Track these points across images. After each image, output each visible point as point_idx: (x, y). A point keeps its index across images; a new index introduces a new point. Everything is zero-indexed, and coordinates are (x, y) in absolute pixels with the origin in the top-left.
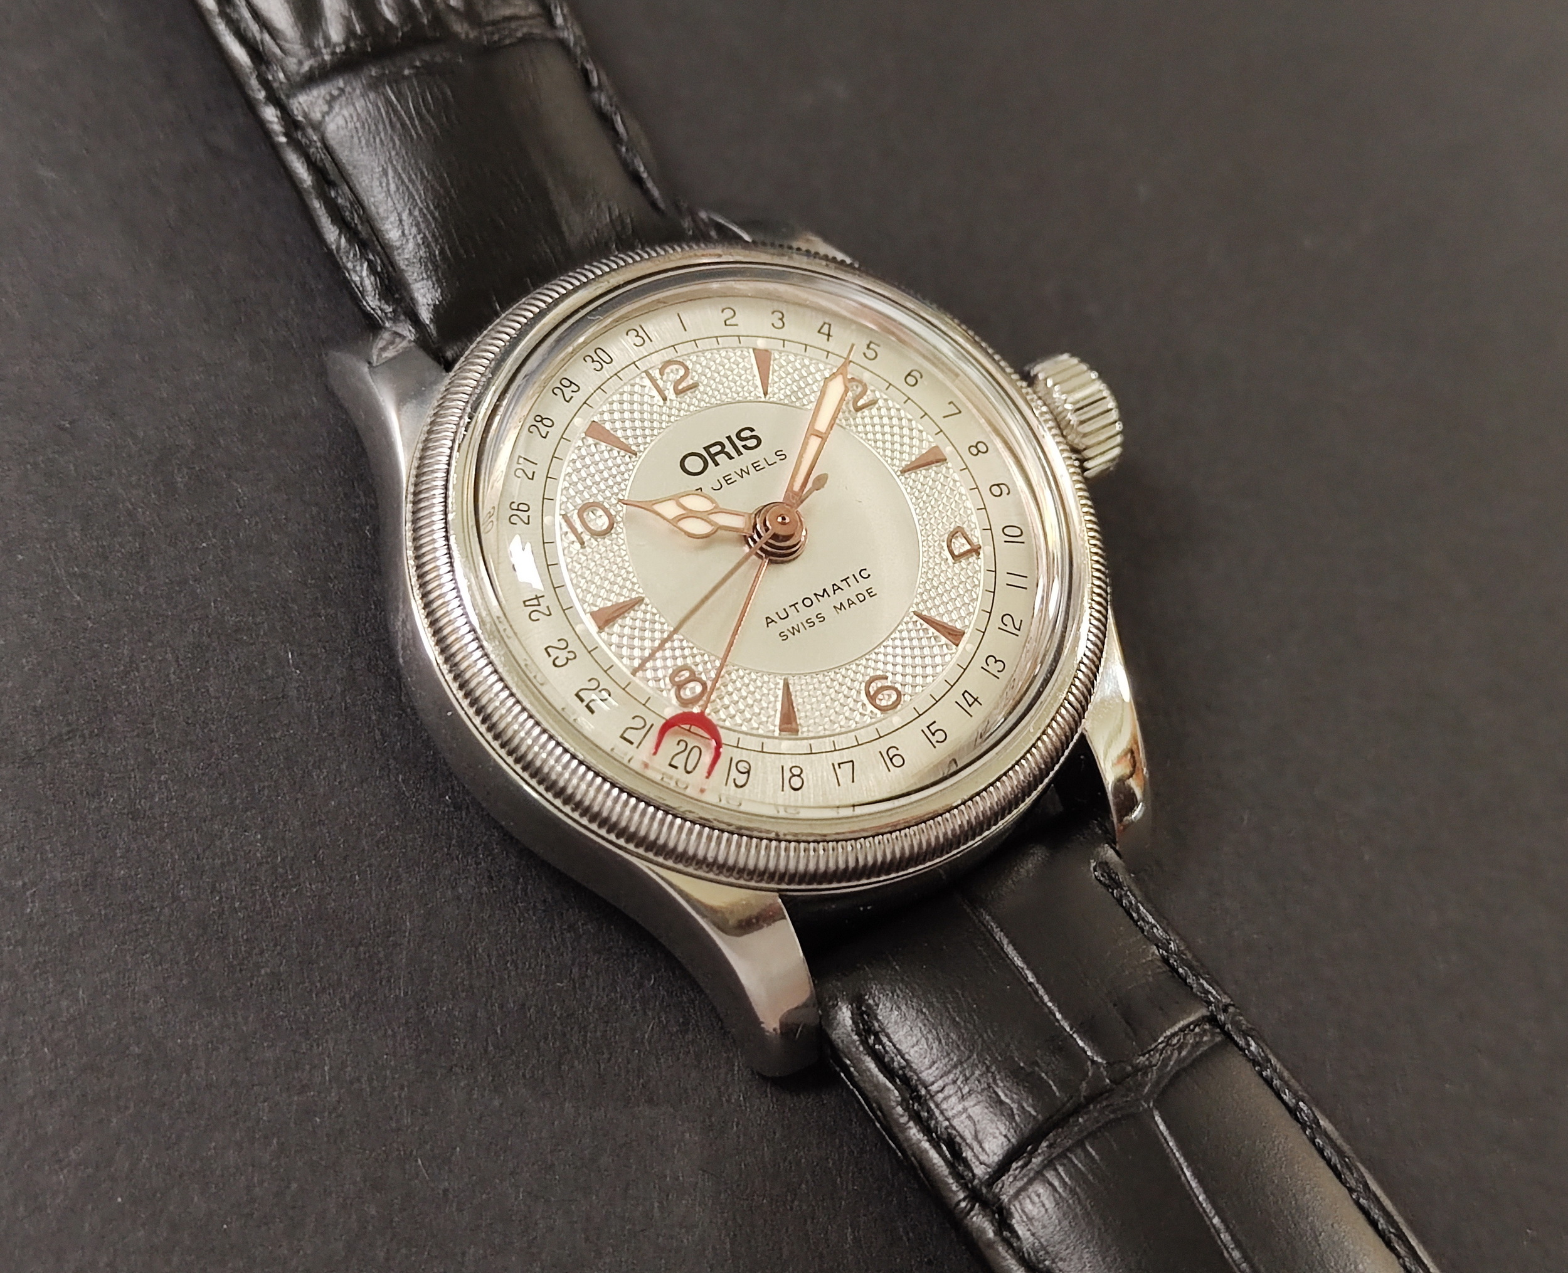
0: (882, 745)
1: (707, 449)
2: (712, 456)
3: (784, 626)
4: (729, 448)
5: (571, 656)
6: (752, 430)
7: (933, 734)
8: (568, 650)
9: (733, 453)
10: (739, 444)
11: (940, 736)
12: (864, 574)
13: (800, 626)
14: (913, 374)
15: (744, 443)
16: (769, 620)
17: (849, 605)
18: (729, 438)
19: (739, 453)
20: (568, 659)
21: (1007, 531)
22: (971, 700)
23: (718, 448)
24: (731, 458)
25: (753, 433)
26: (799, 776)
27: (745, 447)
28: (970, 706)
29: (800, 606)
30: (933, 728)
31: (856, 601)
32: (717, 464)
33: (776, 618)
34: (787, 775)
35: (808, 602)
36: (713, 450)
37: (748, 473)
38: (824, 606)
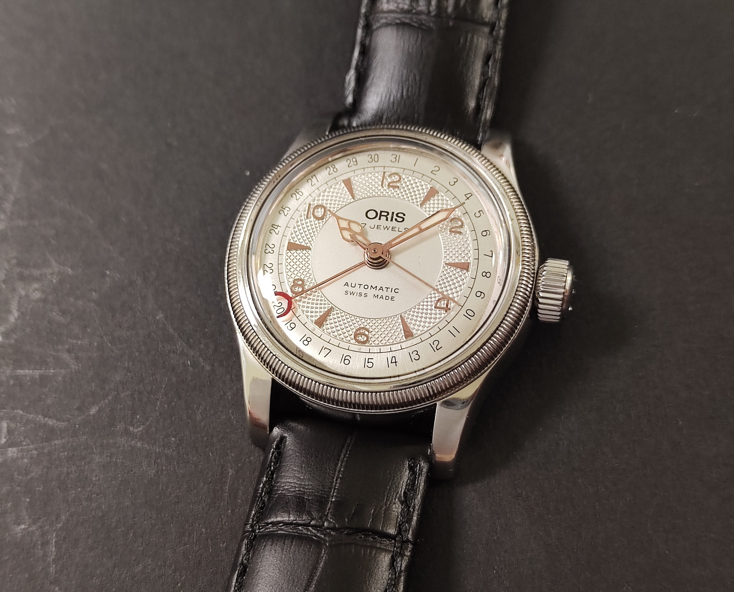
0: (347, 353)
1: (381, 212)
2: (381, 215)
3: (350, 289)
4: (389, 217)
5: (272, 252)
6: (404, 215)
7: (368, 363)
8: (273, 249)
9: (389, 219)
10: (395, 217)
11: (370, 365)
12: (396, 291)
13: (356, 293)
14: (487, 231)
15: (396, 218)
16: (347, 284)
17: (381, 298)
18: (393, 213)
19: (392, 220)
20: (269, 252)
21: (468, 312)
22: (394, 361)
23: (386, 214)
24: (387, 220)
25: (404, 217)
26: (308, 342)
27: (396, 220)
28: (391, 363)
29: (362, 287)
30: (370, 360)
31: (384, 298)
32: (380, 219)
33: (350, 285)
34: (305, 338)
35: (366, 287)
36: (383, 214)
37: (388, 229)
38: (371, 292)
